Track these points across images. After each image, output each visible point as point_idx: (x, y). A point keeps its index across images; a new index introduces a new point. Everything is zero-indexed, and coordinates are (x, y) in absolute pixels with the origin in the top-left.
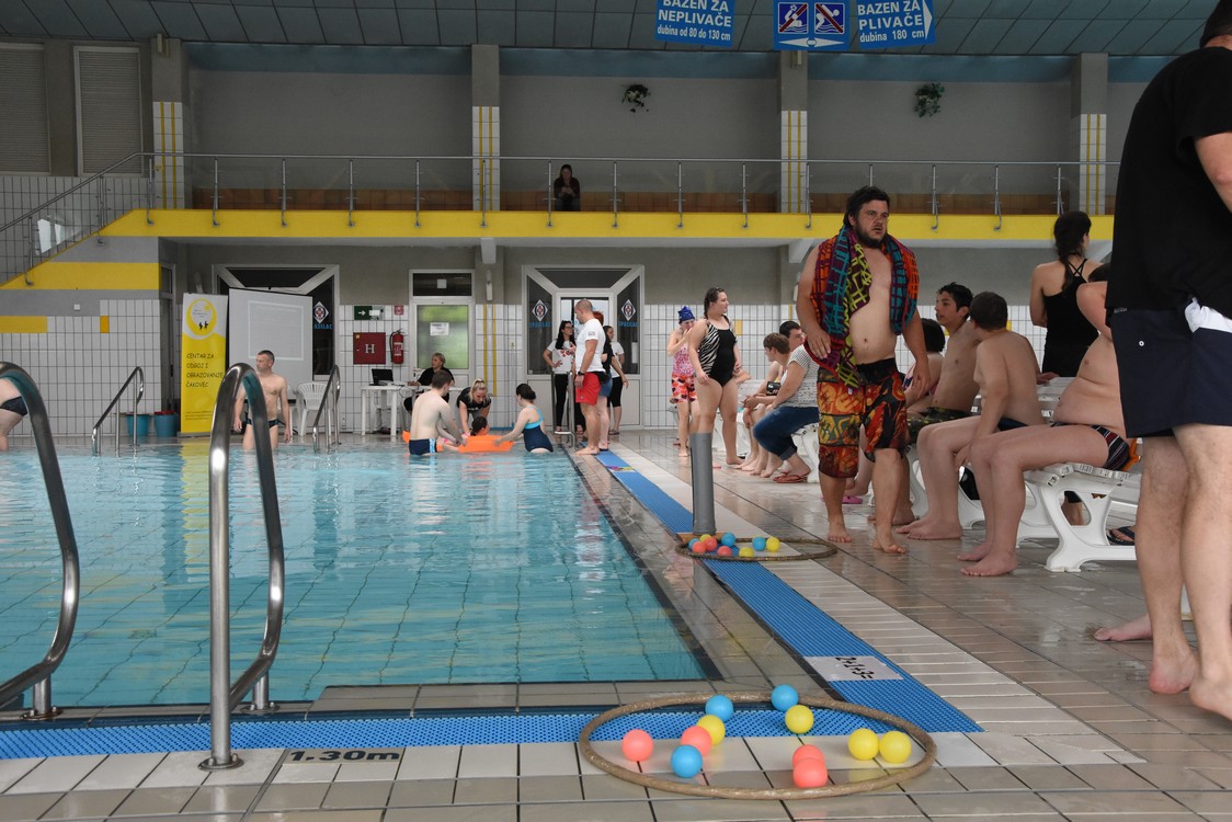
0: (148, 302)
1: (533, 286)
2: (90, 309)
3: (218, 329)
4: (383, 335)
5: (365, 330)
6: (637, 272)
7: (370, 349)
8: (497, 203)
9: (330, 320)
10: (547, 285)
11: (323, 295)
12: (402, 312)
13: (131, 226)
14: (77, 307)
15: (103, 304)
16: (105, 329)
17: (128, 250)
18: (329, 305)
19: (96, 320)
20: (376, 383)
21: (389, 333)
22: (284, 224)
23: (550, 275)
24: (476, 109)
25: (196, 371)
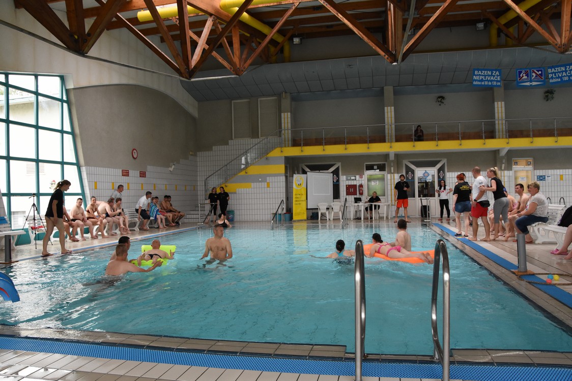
0: (281, 177)
1: (407, 167)
2: (264, 180)
3: (304, 186)
4: (355, 186)
5: (350, 184)
6: (444, 161)
7: (352, 190)
8: (394, 140)
9: (338, 181)
10: (413, 167)
11: (336, 173)
12: (362, 178)
13: (276, 153)
14: (260, 180)
15: (268, 178)
16: (268, 186)
17: (275, 161)
18: (338, 176)
19: (266, 183)
20: (356, 202)
21: (358, 185)
22: (324, 150)
23: (413, 163)
24: (386, 108)
25: (298, 199)
